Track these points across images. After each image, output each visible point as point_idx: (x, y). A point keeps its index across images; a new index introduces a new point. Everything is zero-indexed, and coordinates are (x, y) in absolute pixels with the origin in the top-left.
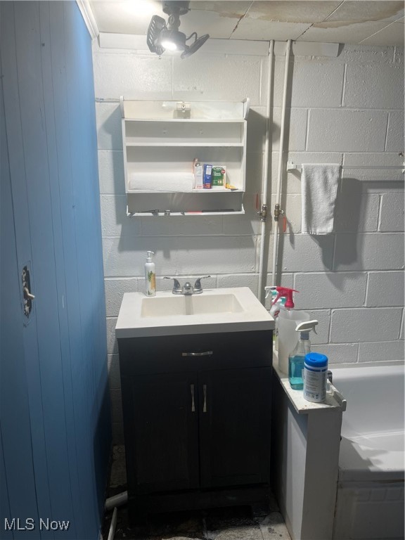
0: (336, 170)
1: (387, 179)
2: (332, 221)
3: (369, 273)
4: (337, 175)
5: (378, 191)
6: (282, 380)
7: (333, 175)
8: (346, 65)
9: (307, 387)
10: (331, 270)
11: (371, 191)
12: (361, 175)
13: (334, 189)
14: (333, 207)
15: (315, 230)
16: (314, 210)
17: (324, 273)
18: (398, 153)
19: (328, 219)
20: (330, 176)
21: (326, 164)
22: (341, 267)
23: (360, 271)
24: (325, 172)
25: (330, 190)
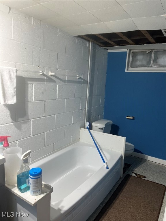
0: (15, 71)
1: (35, 77)
2: (15, 97)
3: (31, 120)
4: (15, 74)
5: (32, 82)
6: (13, 190)
7: (14, 73)
8: (13, 19)
9: (33, 189)
10: (15, 122)
11: (29, 82)
12: (25, 75)
13: (15, 81)
14: (15, 90)
15: (8, 102)
16: (6, 91)
17: (12, 123)
18: (38, 66)
19: (13, 96)
20: (12, 74)
21: (9, 68)
22: (20, 119)
23: (28, 120)
24: (9, 71)
25: (13, 81)
